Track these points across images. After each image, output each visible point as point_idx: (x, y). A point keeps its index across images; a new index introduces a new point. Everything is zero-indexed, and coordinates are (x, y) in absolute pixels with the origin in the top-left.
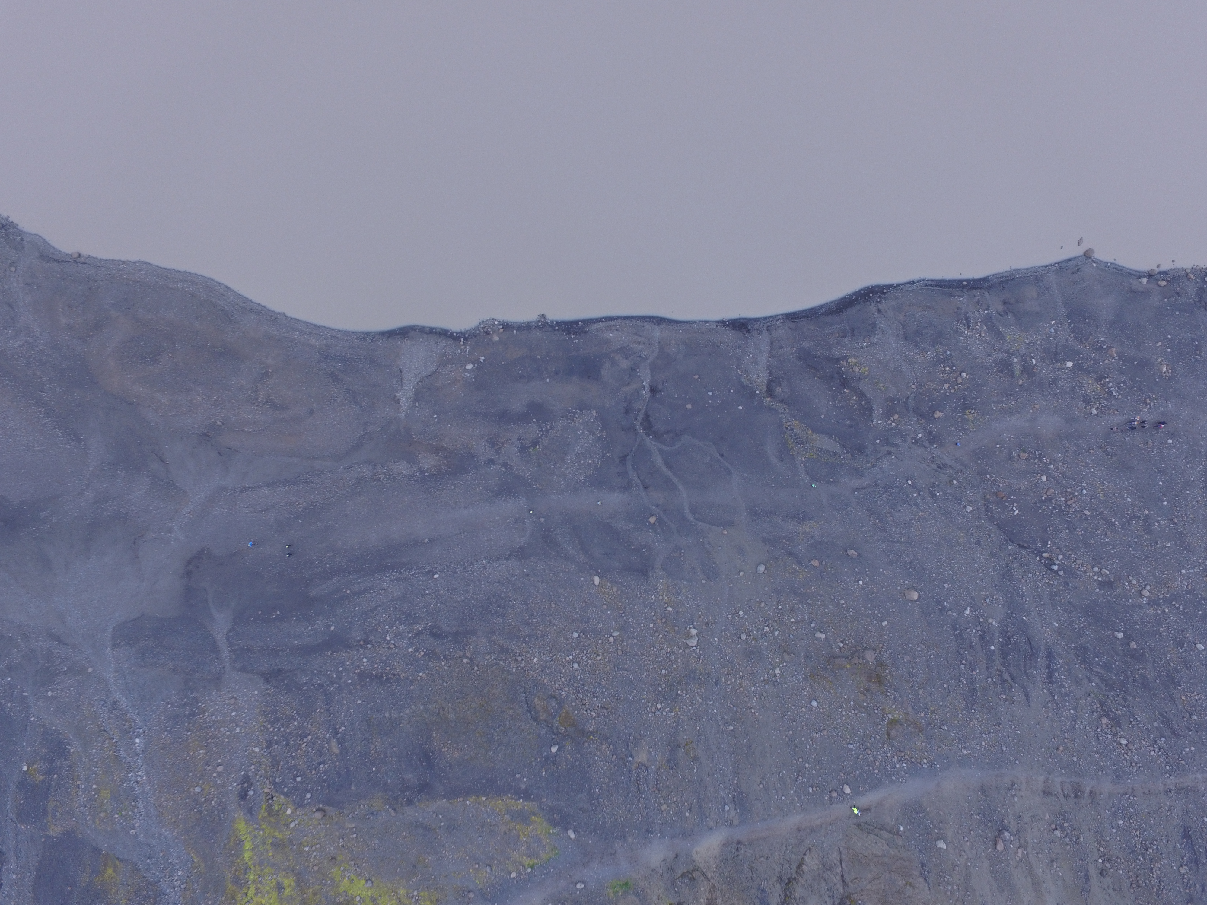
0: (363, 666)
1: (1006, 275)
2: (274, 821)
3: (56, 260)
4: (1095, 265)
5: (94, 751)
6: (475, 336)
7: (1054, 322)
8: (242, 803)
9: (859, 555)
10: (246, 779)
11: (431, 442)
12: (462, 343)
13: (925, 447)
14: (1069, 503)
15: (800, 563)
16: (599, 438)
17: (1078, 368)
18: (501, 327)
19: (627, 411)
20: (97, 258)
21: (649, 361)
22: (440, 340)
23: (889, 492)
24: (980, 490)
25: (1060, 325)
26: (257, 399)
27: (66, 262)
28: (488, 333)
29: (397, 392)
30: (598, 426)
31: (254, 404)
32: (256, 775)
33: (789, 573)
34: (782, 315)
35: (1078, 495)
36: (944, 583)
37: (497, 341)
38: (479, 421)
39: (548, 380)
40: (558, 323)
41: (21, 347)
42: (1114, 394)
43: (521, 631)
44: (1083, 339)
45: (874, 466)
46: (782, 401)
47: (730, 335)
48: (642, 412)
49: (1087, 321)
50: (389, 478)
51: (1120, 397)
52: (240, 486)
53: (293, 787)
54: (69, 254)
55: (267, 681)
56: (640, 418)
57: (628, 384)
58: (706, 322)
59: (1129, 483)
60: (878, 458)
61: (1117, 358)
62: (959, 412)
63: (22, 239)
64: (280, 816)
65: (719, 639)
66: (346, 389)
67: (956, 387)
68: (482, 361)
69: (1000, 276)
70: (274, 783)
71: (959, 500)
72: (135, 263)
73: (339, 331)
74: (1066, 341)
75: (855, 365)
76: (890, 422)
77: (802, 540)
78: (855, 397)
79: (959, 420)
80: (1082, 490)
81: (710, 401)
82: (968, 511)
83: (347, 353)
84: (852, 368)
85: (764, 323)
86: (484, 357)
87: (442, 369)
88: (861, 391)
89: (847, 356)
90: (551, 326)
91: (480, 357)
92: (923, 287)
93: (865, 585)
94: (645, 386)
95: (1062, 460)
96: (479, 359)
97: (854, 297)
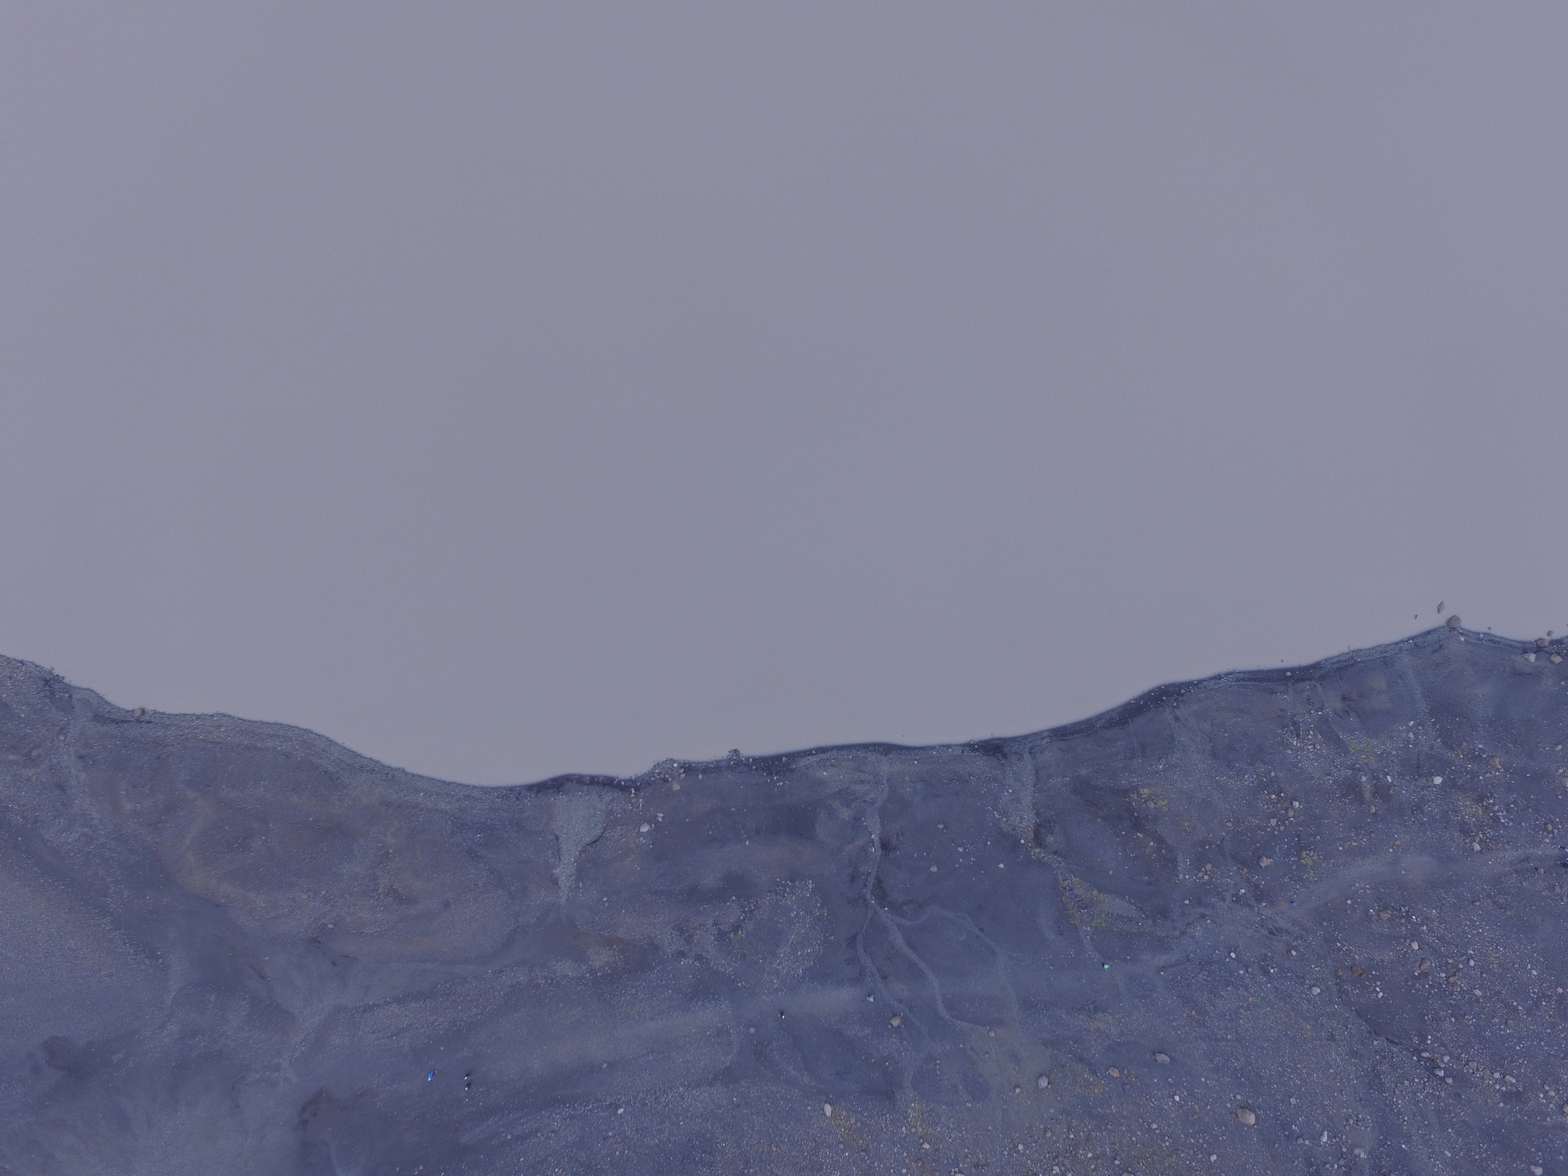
1: (1342, 658)
3: (114, 721)
4: (1463, 639)
6: (650, 785)
7: (1412, 722)
9: (1172, 1059)
11: (602, 933)
12: (633, 795)
13: (1251, 907)
14: (1452, 980)
15: (1094, 1073)
16: (819, 918)
17: (1450, 784)
18: (682, 770)
19: (853, 879)
20: (164, 713)
21: (877, 805)
22: (603, 793)
23: (1206, 971)
24: (1329, 962)
25: (1421, 728)
26: (378, 890)
27: (126, 722)
28: (666, 781)
29: (554, 868)
30: (818, 902)
31: (373, 897)
33: (1081, 1087)
34: (1048, 731)
35: (1463, 968)
36: (1290, 1097)
37: (678, 790)
38: (662, 902)
39: (747, 843)
40: (755, 760)
41: (76, 841)
42: (1503, 821)
44: (1454, 746)
45: (1183, 933)
46: (1056, 853)
47: (981, 764)
48: (873, 877)
49: (1457, 719)
50: (551, 984)
51: (1510, 823)
52: (361, 1004)
54: (130, 711)
56: (870, 885)
57: (853, 840)
58: (949, 746)
59: (1532, 948)
60: (1189, 924)
61: (1502, 770)
62: (1293, 855)
63: (70, 697)
66: (488, 869)
67: (1287, 822)
68: (660, 820)
69: (1335, 660)
71: (1301, 978)
72: (212, 716)
73: (475, 787)
74: (1431, 748)
75: (1149, 798)
76: (1201, 875)
77: (1095, 1040)
78: (1152, 844)
79: (1294, 867)
80: (1468, 960)
81: (961, 860)
82: (1315, 994)
83: (487, 819)
84: (1145, 802)
85: (1025, 744)
86: (662, 813)
87: (609, 833)
88: (1159, 836)
89: (1138, 785)
90: (747, 765)
91: (658, 814)
92: (1233, 683)
93: (1183, 1102)
94: (875, 840)
95: (1437, 918)
96: (657, 816)
97: (1142, 701)
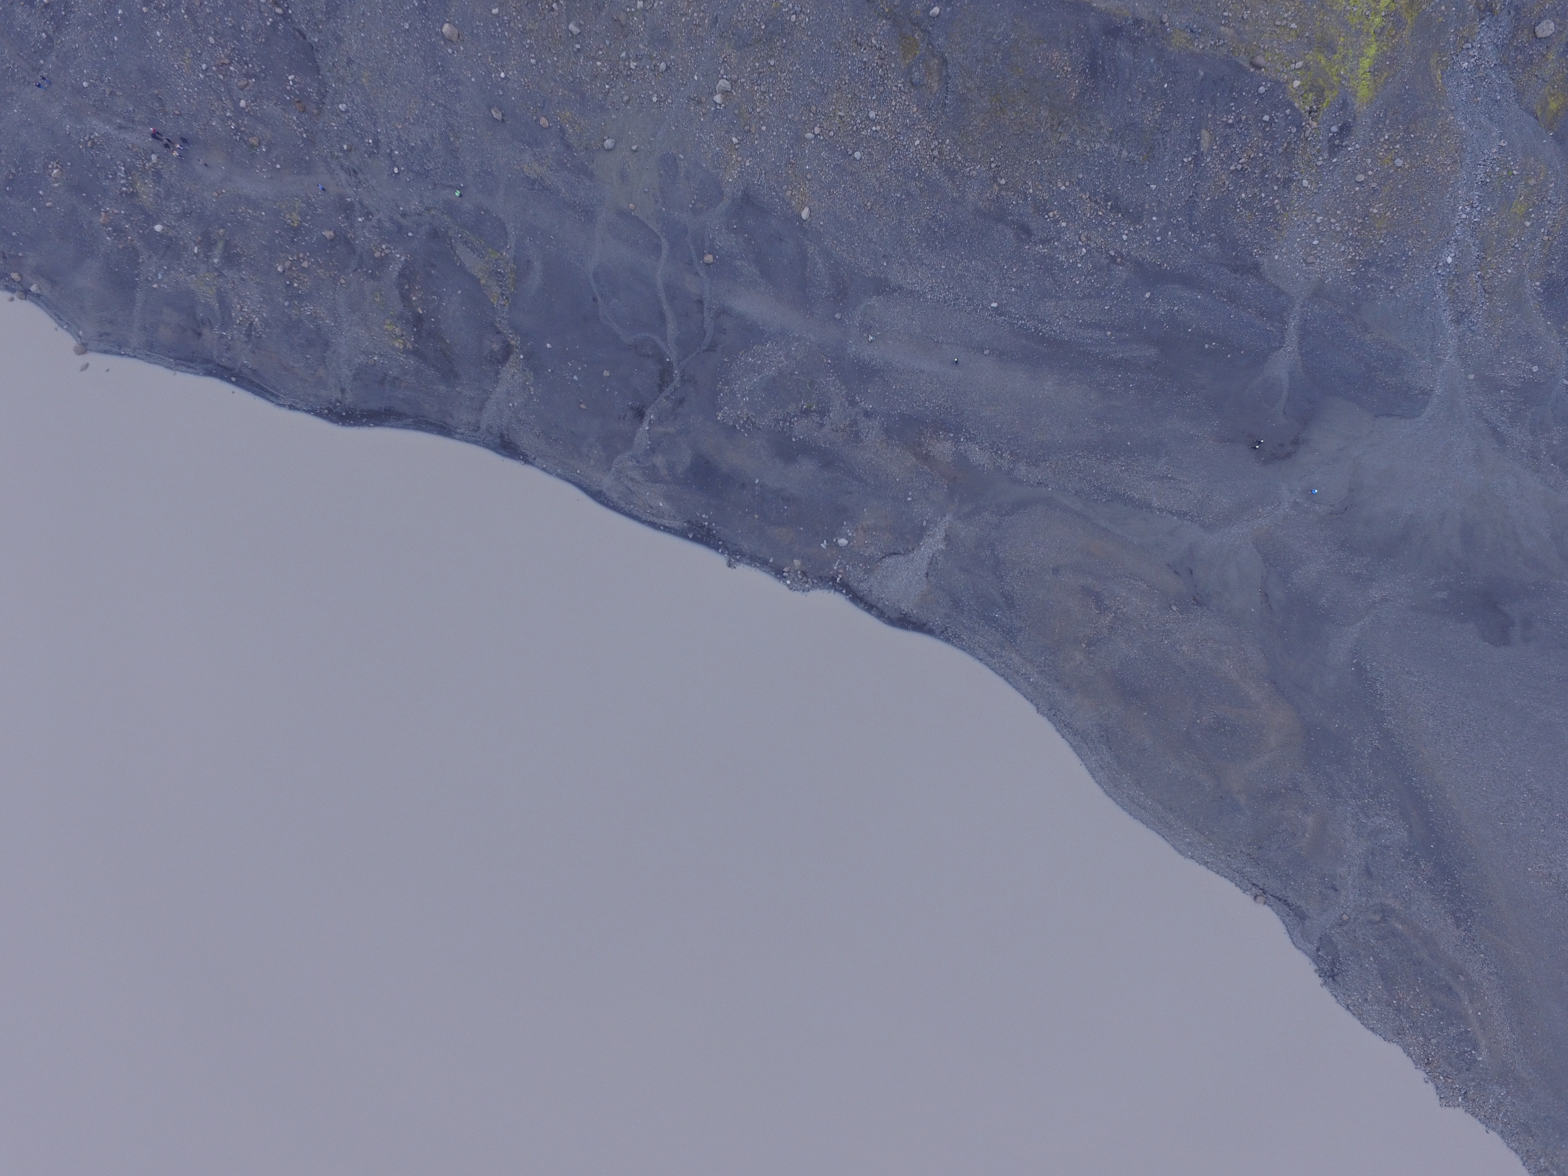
0: (1129, 231)
1: (184, 368)
2: (1321, 80)
3: (1288, 905)
4: (81, 333)
5: (1509, 271)
6: (820, 577)
7: (154, 286)
8: (1350, 120)
9: (489, 109)
10: (1334, 149)
11: (929, 470)
12: (840, 576)
13: (361, 203)
14: (227, 61)
15: (562, 130)
16: (727, 383)
17: (151, 219)
18: (785, 574)
19: (681, 401)
20: (1236, 885)
21: (631, 453)
22: (865, 592)
23: (425, 169)
24: (321, 125)
25: (150, 278)
26: (1114, 617)
27: (1276, 898)
28: (804, 574)
29: (943, 550)
30: (721, 398)
31: (1121, 613)
32: (1319, 151)
33: (579, 124)
34: (454, 438)
35: (213, 66)
36: (408, 30)
37: (797, 559)
38: (859, 469)
39: (757, 481)
40: (716, 548)
41: (1378, 815)
42: (123, 169)
43: (920, 189)
44: (130, 249)
45: (428, 209)
46: (499, 332)
47: (524, 441)
48: (664, 394)
49: (117, 270)
50: (998, 450)
51: (118, 162)
52: (1185, 522)
53: (1278, 111)
54: (1269, 905)
55: (1256, 266)
56: (671, 388)
57: (665, 435)
58: (544, 470)
59: (151, 54)
60: (419, 215)
61: (102, 210)
62: (305, 228)
63: (1318, 950)
64: (1309, 83)
65: (693, 77)
66: (1002, 581)
67: (295, 258)
68: (825, 542)
69: (191, 370)
70: (1300, 128)
71: (350, 124)
72: (1192, 857)
73: (981, 660)
74: (150, 257)
75: (397, 337)
76: (387, 251)
77: (547, 157)
78: (414, 298)
79: (309, 217)
80: (206, 69)
81: (580, 369)
82: (344, 105)
83: (982, 626)
84: (402, 335)
85: (480, 437)
86: (821, 547)
87: (878, 554)
88: (404, 302)
89: (401, 353)
90: (726, 548)
91: (825, 548)
92: (282, 396)
93: (499, 69)
94: (648, 424)
95: (214, 117)
96: (827, 546)
97: (364, 421)
